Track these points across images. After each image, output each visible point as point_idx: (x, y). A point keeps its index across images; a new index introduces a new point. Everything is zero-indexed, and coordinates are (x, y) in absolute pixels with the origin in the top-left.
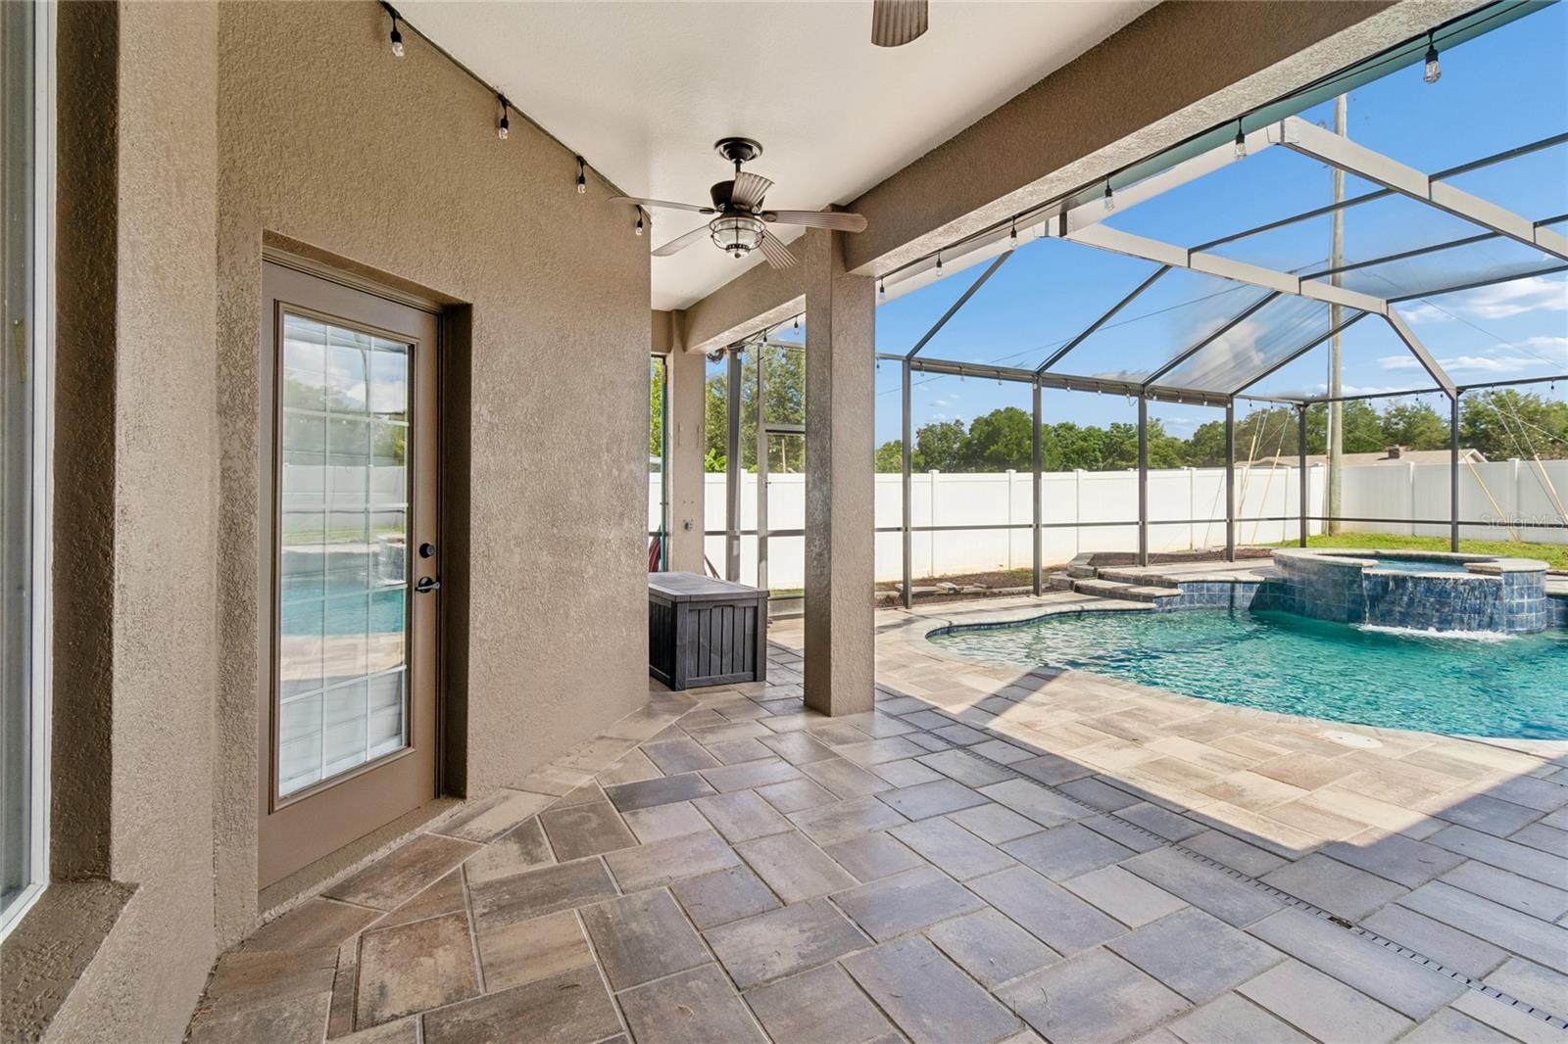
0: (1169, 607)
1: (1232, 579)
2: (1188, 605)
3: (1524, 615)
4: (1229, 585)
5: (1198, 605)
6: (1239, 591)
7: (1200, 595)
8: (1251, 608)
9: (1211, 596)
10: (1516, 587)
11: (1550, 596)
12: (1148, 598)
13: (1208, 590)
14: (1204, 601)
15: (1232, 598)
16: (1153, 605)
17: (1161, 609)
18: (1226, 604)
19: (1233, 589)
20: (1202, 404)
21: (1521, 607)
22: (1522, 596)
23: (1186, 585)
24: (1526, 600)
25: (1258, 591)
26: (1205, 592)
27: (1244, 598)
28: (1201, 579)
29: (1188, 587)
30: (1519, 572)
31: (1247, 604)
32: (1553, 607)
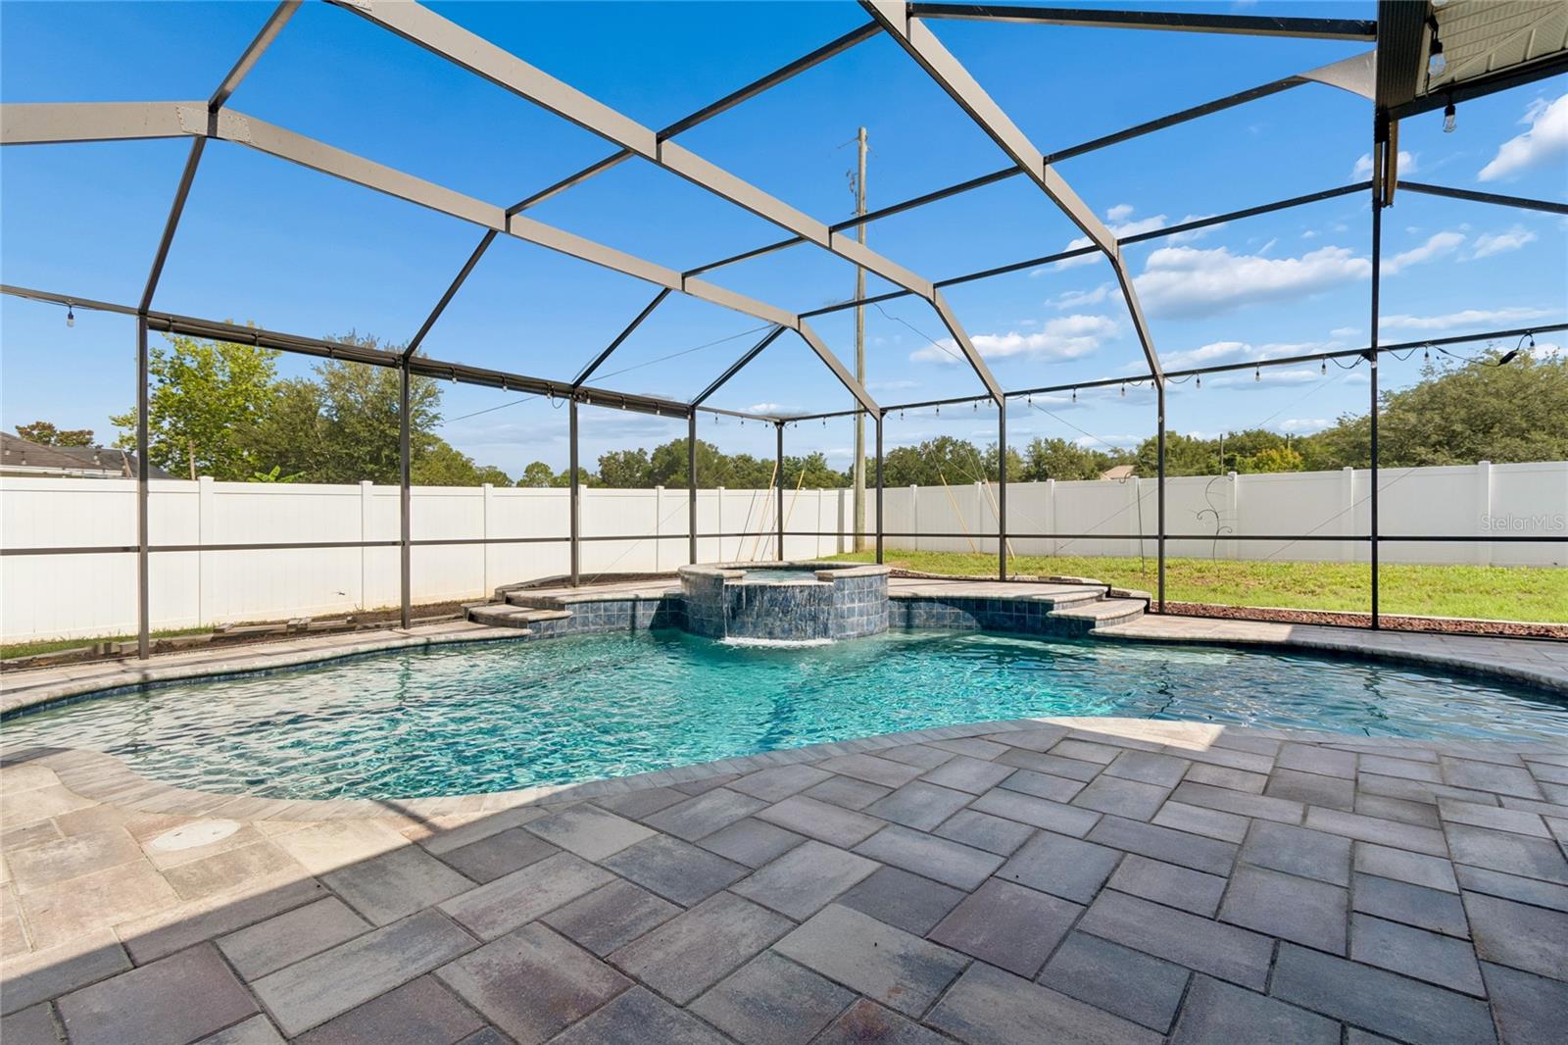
0: (549, 632)
1: (632, 596)
2: (580, 628)
3: (855, 619)
4: (629, 604)
5: (593, 627)
6: (640, 610)
7: (596, 616)
8: (652, 627)
9: (609, 617)
10: (846, 592)
11: (892, 599)
12: (523, 623)
13: (605, 610)
14: (602, 622)
15: (633, 617)
16: (526, 631)
17: (538, 635)
18: (627, 625)
19: (634, 608)
20: (655, 413)
21: (851, 611)
22: (853, 601)
23: (577, 605)
24: (856, 605)
25: (659, 609)
26: (602, 612)
27: (646, 616)
28: (595, 597)
29: (581, 608)
30: (851, 577)
31: (648, 623)
32: (895, 610)
